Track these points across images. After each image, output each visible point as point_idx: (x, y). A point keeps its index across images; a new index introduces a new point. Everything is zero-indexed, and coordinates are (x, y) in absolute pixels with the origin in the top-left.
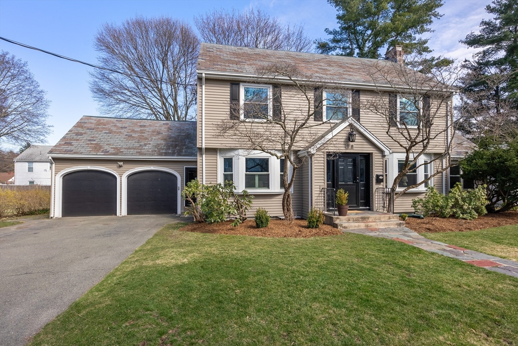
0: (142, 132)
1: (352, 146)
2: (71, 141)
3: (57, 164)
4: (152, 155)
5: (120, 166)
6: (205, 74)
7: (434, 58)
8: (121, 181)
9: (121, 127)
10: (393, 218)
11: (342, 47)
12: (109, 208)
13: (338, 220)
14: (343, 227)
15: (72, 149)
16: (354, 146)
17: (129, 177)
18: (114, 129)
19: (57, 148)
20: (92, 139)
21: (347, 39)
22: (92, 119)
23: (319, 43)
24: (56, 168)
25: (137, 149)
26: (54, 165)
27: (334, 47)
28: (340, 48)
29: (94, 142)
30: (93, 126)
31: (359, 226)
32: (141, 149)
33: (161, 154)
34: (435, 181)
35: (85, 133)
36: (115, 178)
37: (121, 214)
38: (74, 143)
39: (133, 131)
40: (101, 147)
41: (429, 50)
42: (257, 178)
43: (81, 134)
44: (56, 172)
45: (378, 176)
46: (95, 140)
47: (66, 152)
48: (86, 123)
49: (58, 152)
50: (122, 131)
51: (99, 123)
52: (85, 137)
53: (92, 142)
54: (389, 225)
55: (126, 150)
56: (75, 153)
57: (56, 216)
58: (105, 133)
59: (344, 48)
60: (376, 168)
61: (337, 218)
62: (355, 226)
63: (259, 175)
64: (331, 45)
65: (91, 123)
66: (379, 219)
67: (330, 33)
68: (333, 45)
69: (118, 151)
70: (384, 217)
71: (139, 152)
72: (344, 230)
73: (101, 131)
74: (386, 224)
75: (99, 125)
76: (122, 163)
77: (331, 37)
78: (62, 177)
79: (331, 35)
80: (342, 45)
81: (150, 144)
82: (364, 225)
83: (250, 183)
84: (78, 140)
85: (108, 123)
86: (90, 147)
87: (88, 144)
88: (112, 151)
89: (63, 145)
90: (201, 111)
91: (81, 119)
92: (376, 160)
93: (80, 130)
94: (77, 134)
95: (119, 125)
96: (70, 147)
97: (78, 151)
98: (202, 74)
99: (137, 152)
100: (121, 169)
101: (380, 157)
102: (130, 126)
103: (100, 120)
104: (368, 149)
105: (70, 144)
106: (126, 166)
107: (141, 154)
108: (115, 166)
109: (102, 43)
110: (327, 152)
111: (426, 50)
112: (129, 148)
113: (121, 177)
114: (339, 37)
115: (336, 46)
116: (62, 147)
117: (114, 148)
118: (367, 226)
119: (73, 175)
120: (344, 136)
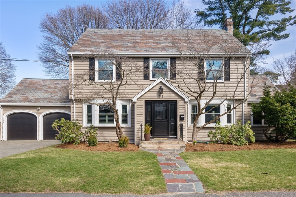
0: (55, 88)
1: (163, 96)
2: (12, 95)
3: (3, 109)
4: (57, 103)
5: (39, 110)
6: (72, 54)
7: (291, 17)
8: (39, 119)
9: (44, 85)
10: (181, 143)
11: (216, 13)
12: (32, 135)
13: (142, 143)
14: (142, 147)
15: (12, 100)
16: (164, 96)
17: (44, 116)
18: (39, 86)
19: (4, 100)
20: (24, 93)
21: (220, 7)
22: (28, 80)
23: (198, 12)
24: (4, 111)
25: (49, 99)
26: (2, 109)
27: (209, 14)
28: (215, 14)
29: (25, 95)
30: (27, 85)
31: (153, 147)
32: (51, 99)
33: (62, 103)
34: (236, 119)
35: (21, 90)
36: (36, 117)
37: (39, 139)
38: (14, 96)
39: (50, 87)
40: (28, 98)
41: (290, 9)
42: (107, 117)
43: (19, 90)
44: (3, 114)
45: (181, 116)
46: (26, 94)
47: (9, 102)
48: (23, 83)
49: (4, 102)
50: (43, 87)
51: (31, 83)
52: (21, 92)
53: (24, 95)
54: (174, 147)
55: (42, 100)
56: (13, 102)
57: (3, 140)
58: (33, 89)
59: (218, 14)
60: (180, 110)
61: (142, 142)
62: (151, 147)
63: (108, 115)
64: (207, 13)
65: (27, 83)
66: (171, 144)
67: (206, 4)
68: (209, 13)
69: (37, 100)
70: (174, 142)
71: (49, 101)
72: (143, 149)
73: (31, 88)
74: (173, 147)
75: (31, 84)
76: (39, 108)
77: (207, 6)
78: (7, 117)
79: (207, 5)
80: (216, 12)
81: (57, 96)
82: (157, 147)
83: (102, 120)
84: (16, 94)
85: (36, 83)
86: (22, 99)
87: (21, 97)
88: (34, 100)
89: (8, 97)
90: (71, 77)
91: (22, 81)
92: (180, 105)
93: (20, 88)
94: (17, 91)
95: (43, 84)
96: (11, 99)
97: (15, 101)
98: (70, 54)
99: (48, 101)
100: (39, 112)
101: (183, 103)
102: (49, 84)
103: (32, 81)
104: (173, 98)
105: (11, 97)
106: (41, 110)
107: (50, 102)
108: (35, 110)
109: (45, 27)
110: (145, 100)
111: (288, 10)
112: (44, 99)
113: (39, 116)
114: (213, 6)
115: (211, 13)
116: (7, 98)
117: (35, 99)
118: (159, 147)
119: (13, 115)
120: (157, 89)
